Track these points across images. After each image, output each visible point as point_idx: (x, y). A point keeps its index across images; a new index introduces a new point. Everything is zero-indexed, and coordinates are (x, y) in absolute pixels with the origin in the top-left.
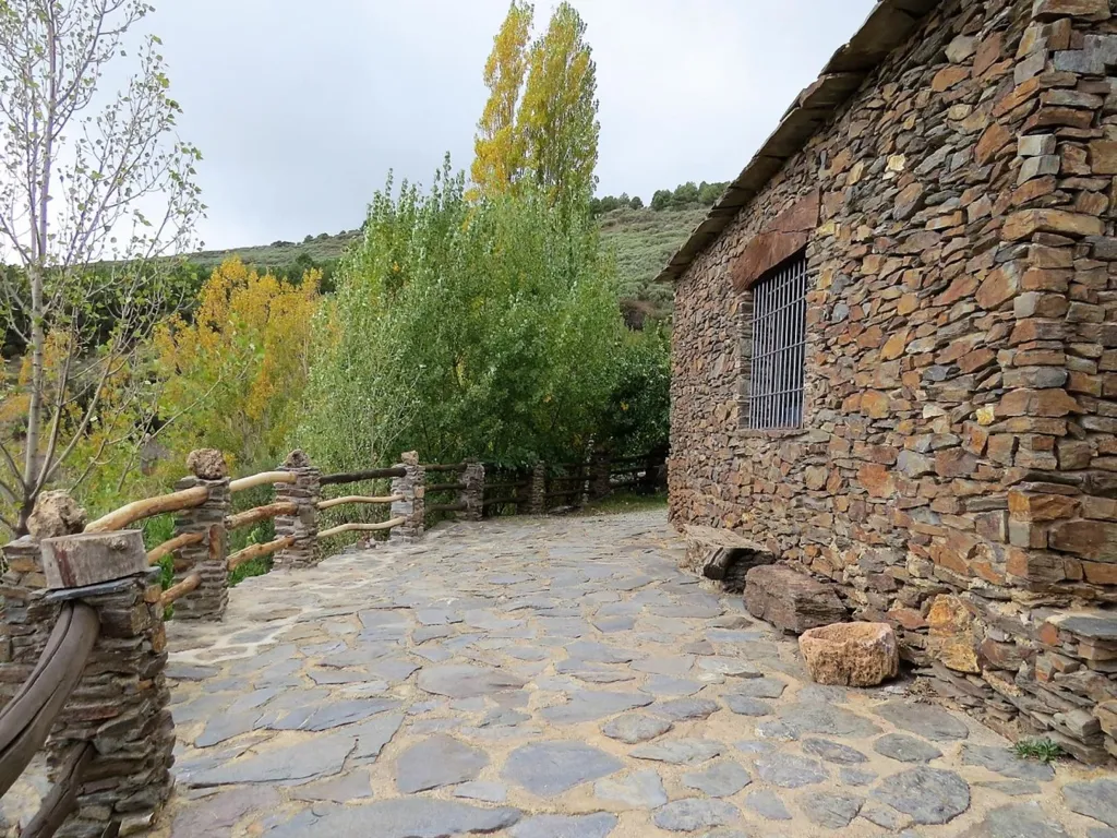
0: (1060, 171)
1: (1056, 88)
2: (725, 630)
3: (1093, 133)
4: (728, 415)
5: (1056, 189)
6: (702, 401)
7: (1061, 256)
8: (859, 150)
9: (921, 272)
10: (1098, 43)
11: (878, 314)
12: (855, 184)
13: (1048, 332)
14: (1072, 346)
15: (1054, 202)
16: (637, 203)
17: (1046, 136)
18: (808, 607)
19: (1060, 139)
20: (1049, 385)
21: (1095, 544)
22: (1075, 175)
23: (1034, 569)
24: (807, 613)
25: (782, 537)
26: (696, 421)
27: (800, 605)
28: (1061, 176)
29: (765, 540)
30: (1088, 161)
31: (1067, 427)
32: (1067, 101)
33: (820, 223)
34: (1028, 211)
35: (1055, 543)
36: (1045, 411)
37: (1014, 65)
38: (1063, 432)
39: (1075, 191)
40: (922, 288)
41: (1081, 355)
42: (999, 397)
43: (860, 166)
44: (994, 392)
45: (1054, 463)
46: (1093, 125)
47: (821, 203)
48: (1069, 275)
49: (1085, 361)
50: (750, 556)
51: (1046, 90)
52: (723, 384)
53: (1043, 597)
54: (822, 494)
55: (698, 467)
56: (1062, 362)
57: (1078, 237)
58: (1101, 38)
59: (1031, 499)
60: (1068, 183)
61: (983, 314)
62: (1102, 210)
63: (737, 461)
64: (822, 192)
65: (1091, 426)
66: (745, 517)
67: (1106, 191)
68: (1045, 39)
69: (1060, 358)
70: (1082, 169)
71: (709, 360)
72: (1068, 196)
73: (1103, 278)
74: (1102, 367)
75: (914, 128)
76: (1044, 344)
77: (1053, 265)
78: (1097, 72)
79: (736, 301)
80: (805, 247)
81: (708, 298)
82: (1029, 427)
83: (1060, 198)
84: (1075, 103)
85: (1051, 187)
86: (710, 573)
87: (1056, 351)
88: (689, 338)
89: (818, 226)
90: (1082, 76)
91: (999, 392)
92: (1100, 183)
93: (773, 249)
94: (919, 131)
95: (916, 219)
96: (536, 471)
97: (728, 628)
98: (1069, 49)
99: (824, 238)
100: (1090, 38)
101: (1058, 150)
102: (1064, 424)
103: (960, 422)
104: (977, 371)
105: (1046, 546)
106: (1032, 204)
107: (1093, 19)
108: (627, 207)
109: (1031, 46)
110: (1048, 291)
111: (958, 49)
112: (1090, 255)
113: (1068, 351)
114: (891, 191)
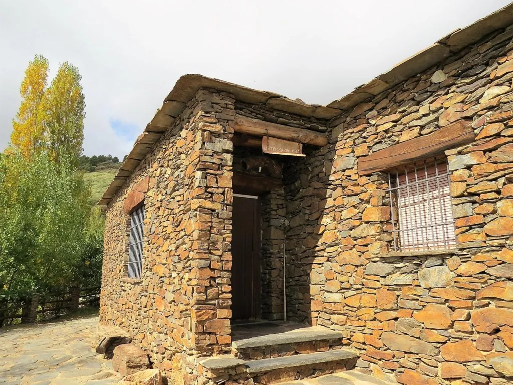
0: (207, 185)
1: (205, 155)
2: (97, 381)
3: (218, 172)
4: (120, 271)
5: (206, 191)
6: (112, 263)
7: (207, 217)
8: (160, 163)
9: (173, 217)
10: (220, 141)
11: (163, 232)
12: (158, 177)
13: (203, 246)
14: (212, 251)
15: (205, 197)
16: (116, 160)
17: (202, 172)
18: (132, 364)
19: (207, 174)
20: (203, 266)
21: (221, 328)
22: (212, 187)
23: (198, 341)
24: (131, 367)
25: (135, 329)
26: (110, 273)
27: (128, 364)
28: (207, 187)
29: (129, 331)
30: (217, 182)
31: (210, 282)
32: (209, 160)
33: (149, 190)
34: (196, 199)
35: (206, 330)
36: (201, 277)
37: (194, 144)
38: (208, 285)
39: (212, 193)
40: (172, 224)
41: (214, 254)
42: (190, 270)
43: (159, 170)
44: (188, 268)
45: (205, 297)
46: (219, 170)
47: (149, 182)
48: (210, 224)
49: (216, 257)
50: (119, 341)
51: (202, 156)
52: (120, 256)
53: (202, 353)
54: (146, 309)
55: (110, 295)
56: (208, 257)
57: (214, 210)
58: (221, 139)
59: (196, 313)
60: (210, 190)
61: (187, 236)
62: (222, 200)
63: (123, 292)
64: (150, 177)
65: (219, 282)
66: (124, 320)
67: (223, 193)
68: (202, 138)
69: (207, 256)
70: (215, 185)
71: (115, 244)
72: (210, 195)
73: (222, 226)
74: (222, 259)
75: (173, 160)
76: (201, 251)
77: (204, 220)
78: (220, 151)
79: (124, 218)
80: (144, 200)
81: (116, 216)
82: (196, 283)
83: (206, 195)
84: (212, 162)
85: (203, 191)
86: (99, 351)
87: (206, 253)
88: (110, 233)
89: (148, 192)
90: (215, 152)
91: (190, 268)
92: (221, 191)
93: (135, 198)
94: (174, 160)
95: (173, 195)
96: (33, 299)
97: (98, 379)
98: (210, 142)
99: (150, 197)
100: (218, 139)
101: (206, 178)
102: (209, 281)
103: (181, 280)
104: (185, 259)
105: (202, 331)
106: (198, 197)
107: (218, 133)
108: (111, 161)
109: (198, 138)
110: (202, 230)
111: (183, 133)
112: (218, 216)
113: (211, 253)
114: (167, 183)
